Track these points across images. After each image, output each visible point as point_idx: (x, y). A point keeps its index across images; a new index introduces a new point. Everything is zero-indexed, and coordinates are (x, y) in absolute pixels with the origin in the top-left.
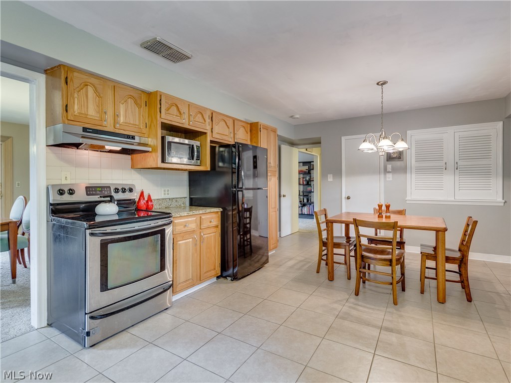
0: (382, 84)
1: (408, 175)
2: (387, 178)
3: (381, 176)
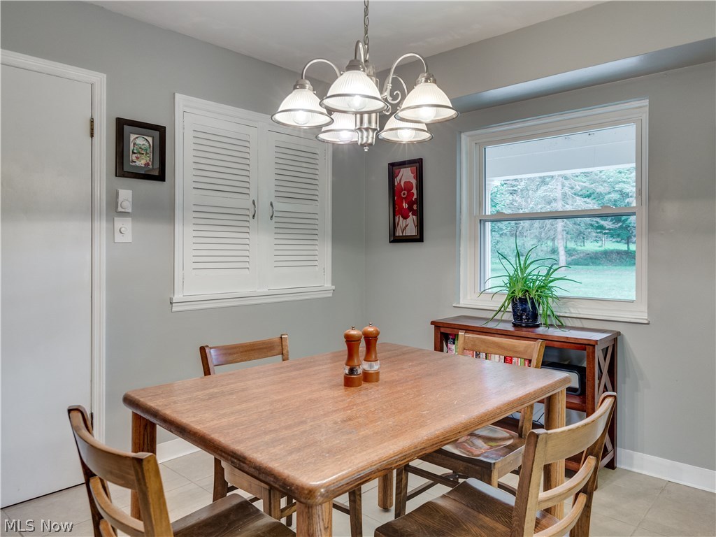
1: (178, 227)
2: (117, 234)
3: (96, 224)
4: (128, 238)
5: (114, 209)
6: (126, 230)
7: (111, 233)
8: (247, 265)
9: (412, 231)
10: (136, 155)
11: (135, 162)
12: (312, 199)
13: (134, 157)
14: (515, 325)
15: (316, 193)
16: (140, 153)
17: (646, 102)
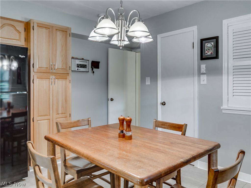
2: (201, 81)
3: (195, 78)
4: (205, 82)
10: (207, 51)
11: (207, 53)
13: (206, 52)
16: (209, 50)
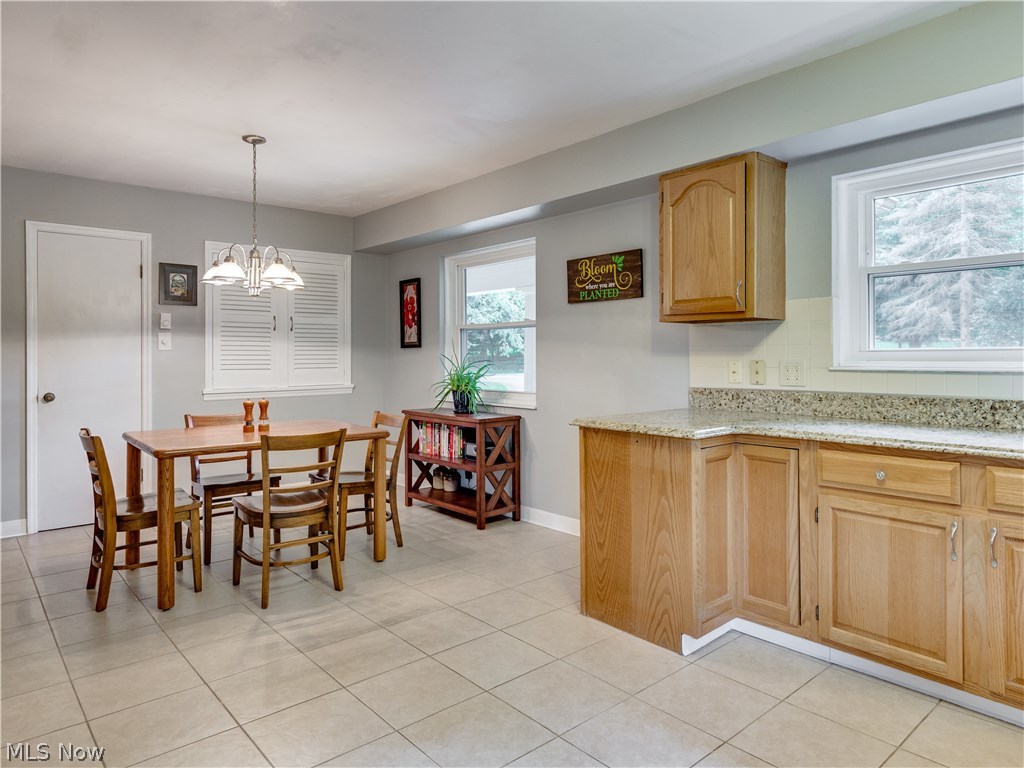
0: (255, 142)
1: (208, 338)
2: (160, 344)
3: (145, 338)
4: (168, 347)
5: (157, 326)
6: (167, 341)
7: (156, 343)
8: (269, 367)
9: (414, 339)
12: (332, 312)
14: (456, 412)
15: (336, 307)
17: (532, 241)
